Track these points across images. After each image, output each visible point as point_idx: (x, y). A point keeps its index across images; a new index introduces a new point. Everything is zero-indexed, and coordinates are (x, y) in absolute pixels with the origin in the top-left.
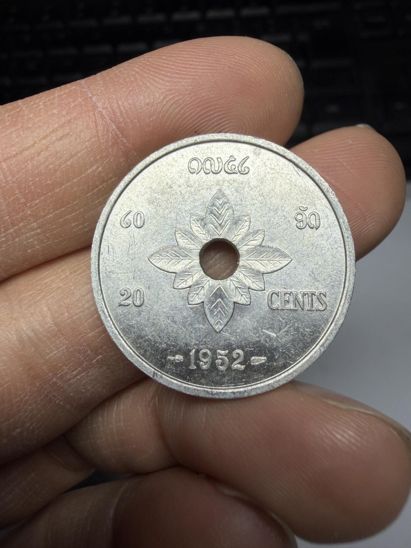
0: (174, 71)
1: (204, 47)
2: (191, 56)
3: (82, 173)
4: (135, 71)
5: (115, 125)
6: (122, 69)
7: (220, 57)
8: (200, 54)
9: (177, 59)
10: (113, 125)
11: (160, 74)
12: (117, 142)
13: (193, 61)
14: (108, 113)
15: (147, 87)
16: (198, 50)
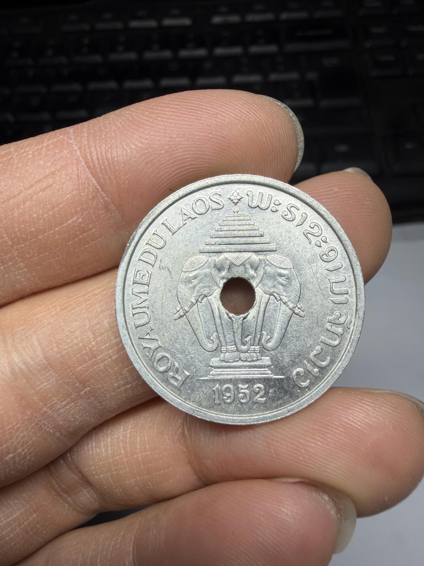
3: (62, 223)
5: (95, 179)
12: (97, 196)
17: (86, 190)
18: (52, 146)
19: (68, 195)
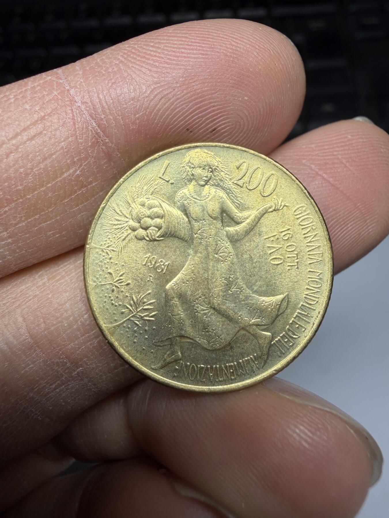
0: (163, 60)
1: (197, 32)
2: (183, 43)
3: (57, 177)
4: (119, 59)
5: (95, 122)
6: (104, 57)
7: (215, 44)
8: (193, 40)
9: (166, 46)
10: (94, 123)
11: (147, 64)
12: (98, 142)
13: (185, 49)
14: (88, 109)
15: (132, 79)
16: (191, 36)
17: (84, 136)
18: (39, 88)
19: (63, 143)
